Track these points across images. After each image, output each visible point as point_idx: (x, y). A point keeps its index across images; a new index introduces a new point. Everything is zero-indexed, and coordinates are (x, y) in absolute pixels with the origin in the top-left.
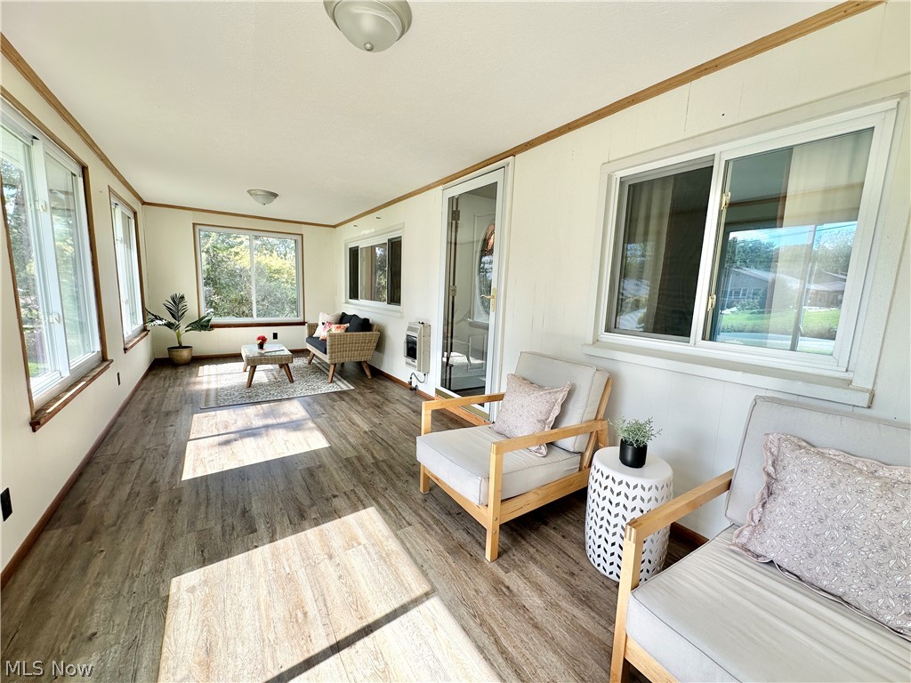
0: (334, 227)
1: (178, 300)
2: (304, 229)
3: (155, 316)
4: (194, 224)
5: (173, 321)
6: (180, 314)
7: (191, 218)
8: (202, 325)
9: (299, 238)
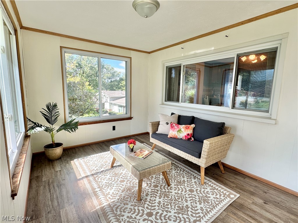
0: (149, 53)
1: (51, 108)
2: (133, 54)
3: (35, 123)
4: (61, 47)
5: (48, 125)
6: (53, 118)
7: (58, 42)
8: (69, 126)
9: (128, 60)
